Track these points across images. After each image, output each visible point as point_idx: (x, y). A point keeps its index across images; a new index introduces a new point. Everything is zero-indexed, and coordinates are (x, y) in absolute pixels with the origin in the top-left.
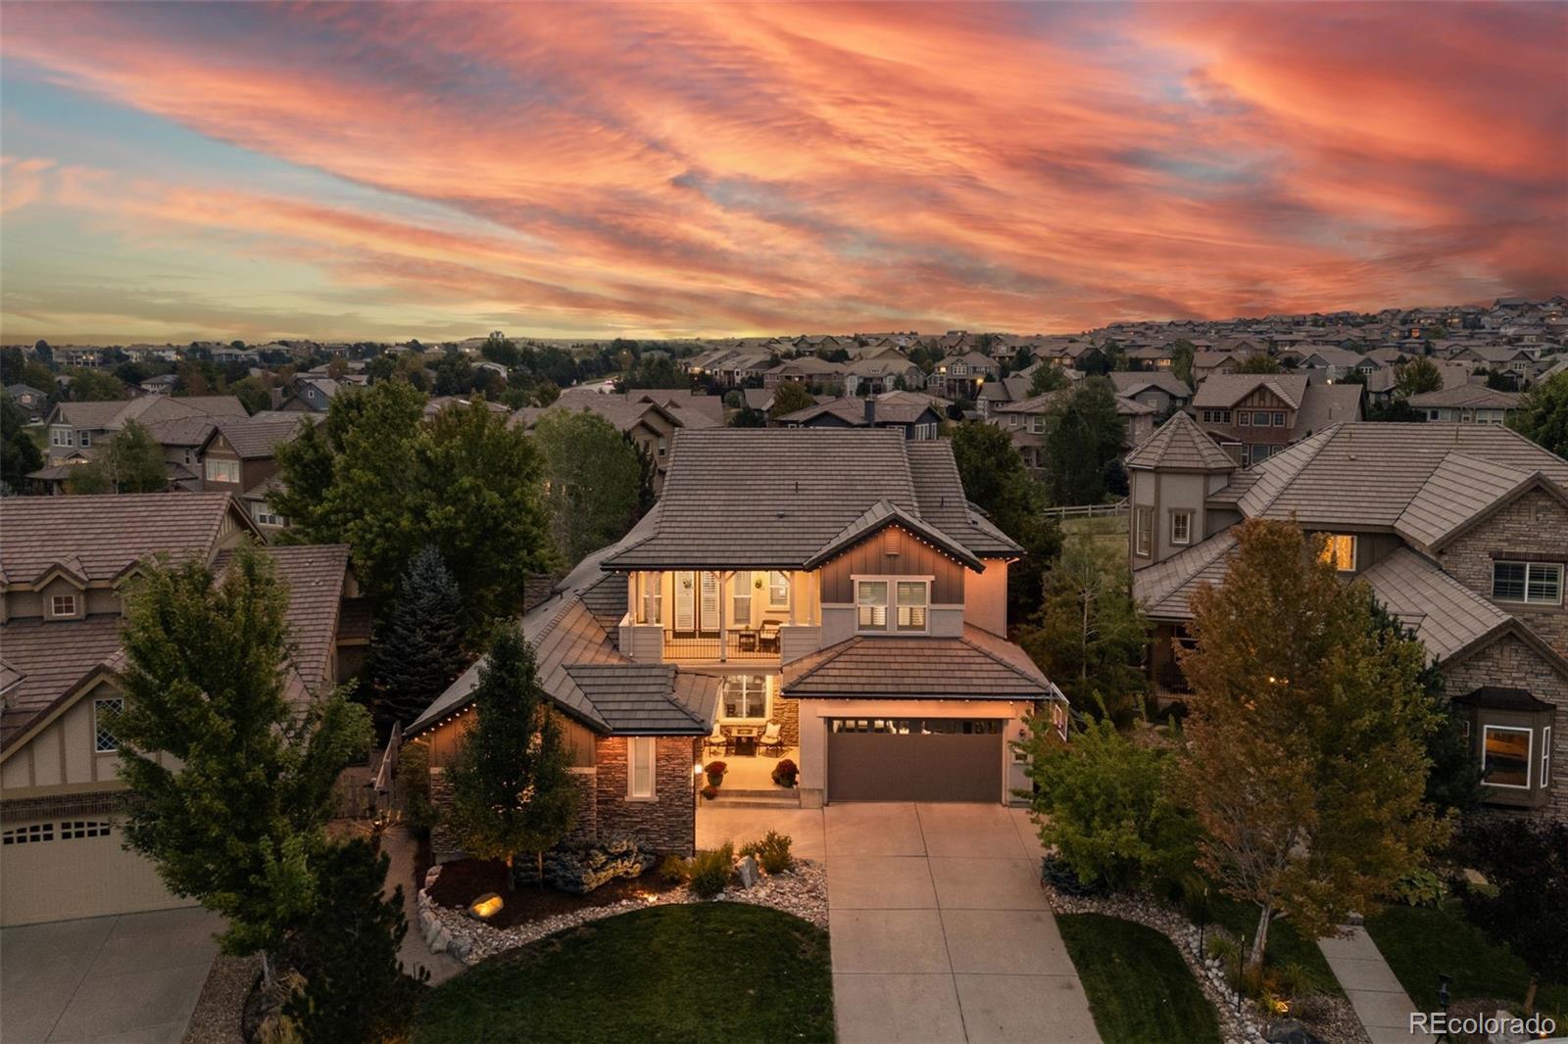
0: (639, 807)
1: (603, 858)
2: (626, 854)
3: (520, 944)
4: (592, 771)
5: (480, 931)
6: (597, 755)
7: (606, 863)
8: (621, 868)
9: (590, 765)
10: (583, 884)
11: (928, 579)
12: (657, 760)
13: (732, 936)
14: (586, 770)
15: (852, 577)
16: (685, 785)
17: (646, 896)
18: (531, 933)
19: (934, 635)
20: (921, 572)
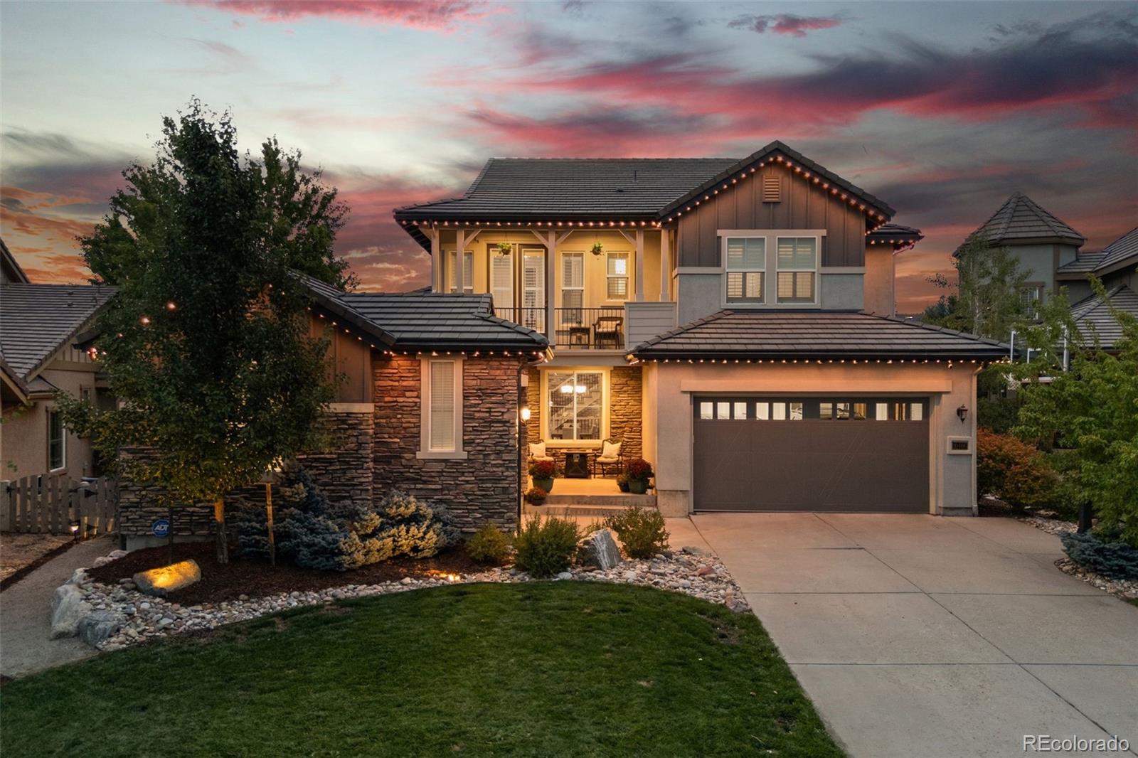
0: (438, 467)
1: (378, 521)
2: (416, 519)
3: (213, 625)
4: (368, 408)
5: (145, 606)
6: (375, 389)
7: (381, 528)
8: (406, 538)
9: (363, 400)
10: (341, 553)
11: (818, 234)
12: (465, 397)
13: (590, 614)
14: (358, 408)
15: (720, 233)
16: (505, 434)
17: (444, 575)
18: (239, 611)
19: (825, 308)
20: (808, 225)
